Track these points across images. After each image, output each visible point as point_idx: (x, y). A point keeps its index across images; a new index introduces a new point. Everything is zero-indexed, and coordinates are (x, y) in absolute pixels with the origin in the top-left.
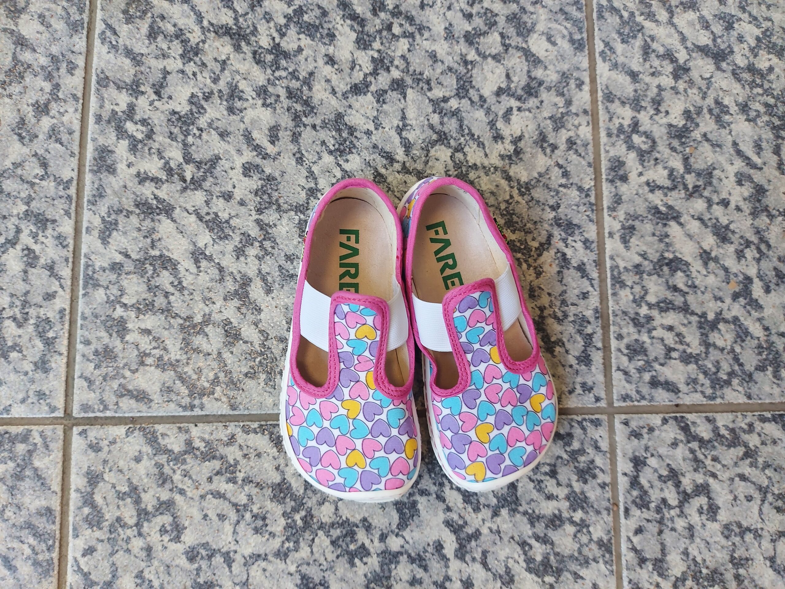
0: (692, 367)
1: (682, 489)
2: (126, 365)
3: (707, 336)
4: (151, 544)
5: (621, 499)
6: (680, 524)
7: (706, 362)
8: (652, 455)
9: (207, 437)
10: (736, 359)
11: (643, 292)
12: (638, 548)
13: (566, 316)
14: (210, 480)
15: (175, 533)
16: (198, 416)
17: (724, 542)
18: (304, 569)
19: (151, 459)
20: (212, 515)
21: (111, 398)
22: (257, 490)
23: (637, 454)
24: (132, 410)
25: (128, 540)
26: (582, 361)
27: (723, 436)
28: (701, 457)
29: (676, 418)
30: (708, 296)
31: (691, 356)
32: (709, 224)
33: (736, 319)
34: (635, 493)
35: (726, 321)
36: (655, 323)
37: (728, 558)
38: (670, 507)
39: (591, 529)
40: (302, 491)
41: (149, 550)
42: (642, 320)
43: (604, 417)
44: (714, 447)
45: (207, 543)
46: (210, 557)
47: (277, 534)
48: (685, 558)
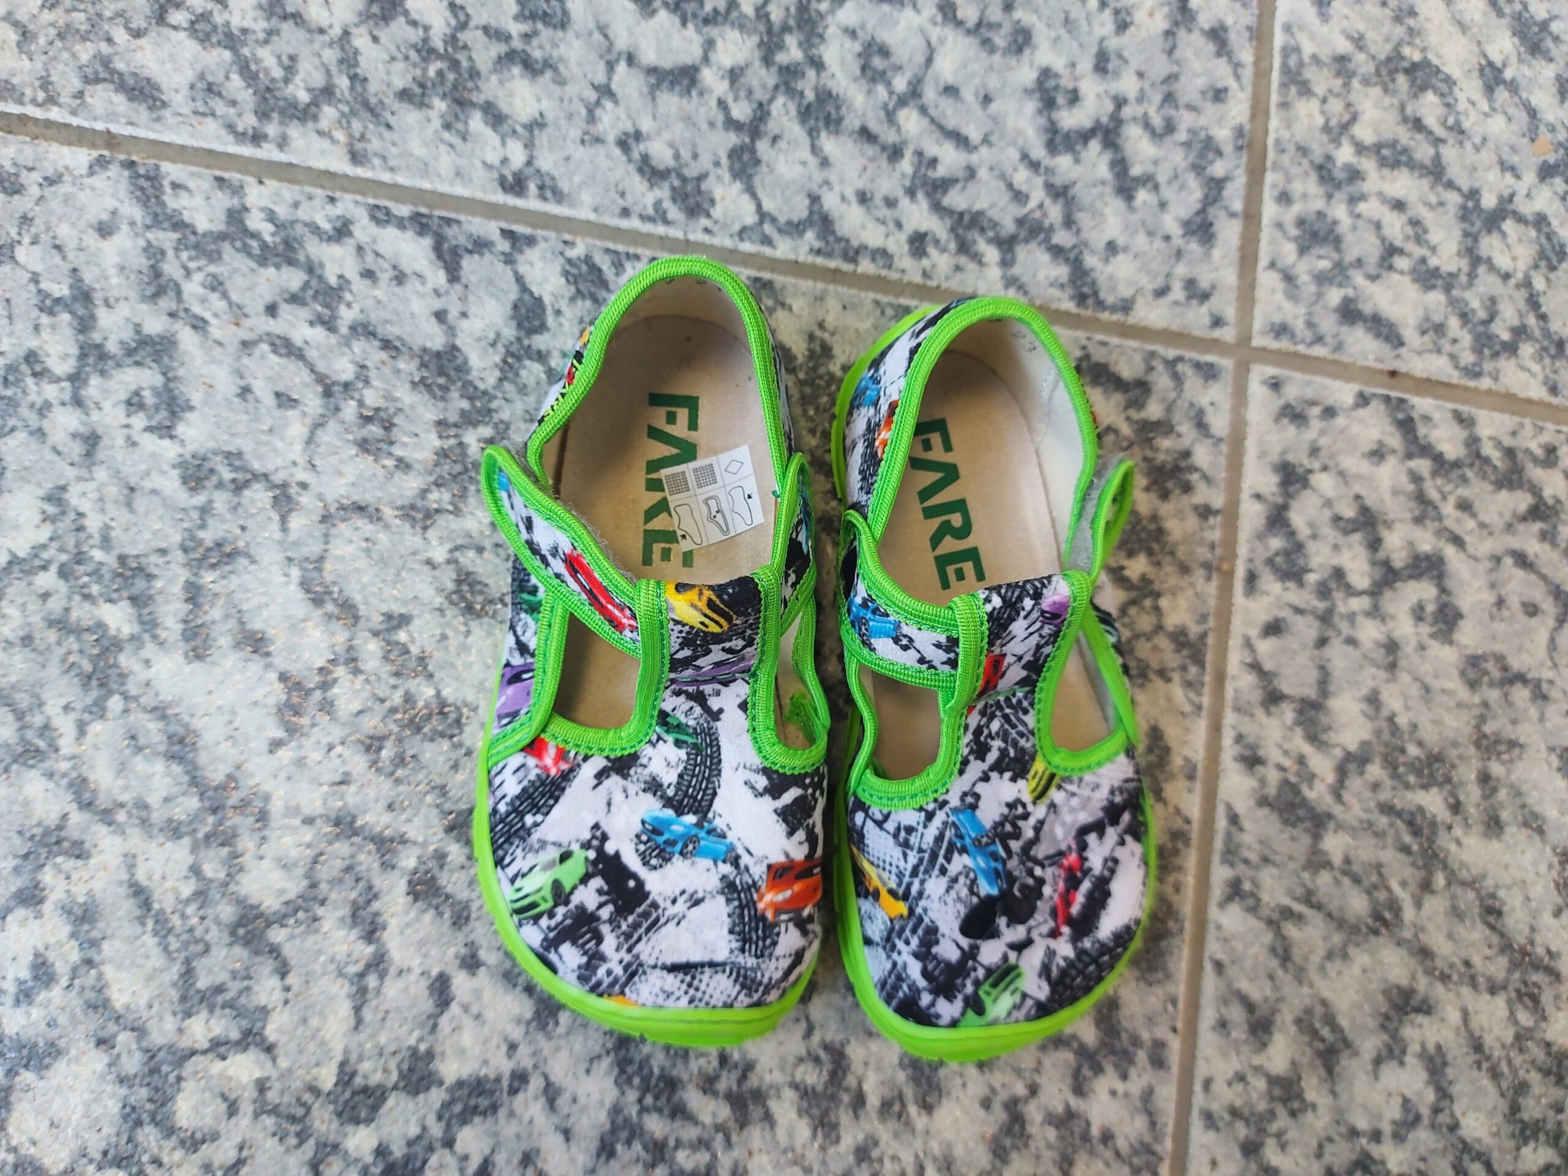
0: (1436, 298)
1: (1381, 555)
2: (120, 14)
3: (1476, 239)
4: (100, 430)
5: (1243, 550)
6: (1370, 632)
7: (1468, 295)
8: (1325, 468)
9: (283, 212)
10: (1534, 303)
11: (1346, 117)
12: (1268, 666)
13: (1170, 127)
14: (271, 310)
15: (162, 416)
16: (270, 163)
17: (1463, 693)
18: (468, 559)
19: (137, 235)
20: (262, 390)
21: (67, 81)
22: (384, 355)
23: (1290, 458)
24: (112, 116)
25: (44, 409)
26: (1193, 233)
27: (1487, 461)
28: (1433, 494)
29: (1387, 399)
30: (1487, 157)
31: (1435, 272)
32: (1507, 10)
33: (1541, 221)
34: (1276, 543)
35: (1520, 219)
36: (1366, 187)
37: (1468, 730)
38: (1351, 592)
39: (1163, 602)
40: (491, 379)
41: (91, 441)
42: (1339, 175)
43: (1227, 363)
44: (1464, 480)
45: (239, 454)
46: (238, 487)
47: (416, 466)
48: (1370, 710)
